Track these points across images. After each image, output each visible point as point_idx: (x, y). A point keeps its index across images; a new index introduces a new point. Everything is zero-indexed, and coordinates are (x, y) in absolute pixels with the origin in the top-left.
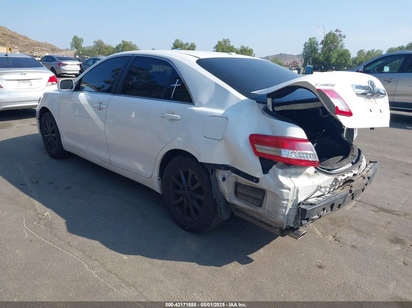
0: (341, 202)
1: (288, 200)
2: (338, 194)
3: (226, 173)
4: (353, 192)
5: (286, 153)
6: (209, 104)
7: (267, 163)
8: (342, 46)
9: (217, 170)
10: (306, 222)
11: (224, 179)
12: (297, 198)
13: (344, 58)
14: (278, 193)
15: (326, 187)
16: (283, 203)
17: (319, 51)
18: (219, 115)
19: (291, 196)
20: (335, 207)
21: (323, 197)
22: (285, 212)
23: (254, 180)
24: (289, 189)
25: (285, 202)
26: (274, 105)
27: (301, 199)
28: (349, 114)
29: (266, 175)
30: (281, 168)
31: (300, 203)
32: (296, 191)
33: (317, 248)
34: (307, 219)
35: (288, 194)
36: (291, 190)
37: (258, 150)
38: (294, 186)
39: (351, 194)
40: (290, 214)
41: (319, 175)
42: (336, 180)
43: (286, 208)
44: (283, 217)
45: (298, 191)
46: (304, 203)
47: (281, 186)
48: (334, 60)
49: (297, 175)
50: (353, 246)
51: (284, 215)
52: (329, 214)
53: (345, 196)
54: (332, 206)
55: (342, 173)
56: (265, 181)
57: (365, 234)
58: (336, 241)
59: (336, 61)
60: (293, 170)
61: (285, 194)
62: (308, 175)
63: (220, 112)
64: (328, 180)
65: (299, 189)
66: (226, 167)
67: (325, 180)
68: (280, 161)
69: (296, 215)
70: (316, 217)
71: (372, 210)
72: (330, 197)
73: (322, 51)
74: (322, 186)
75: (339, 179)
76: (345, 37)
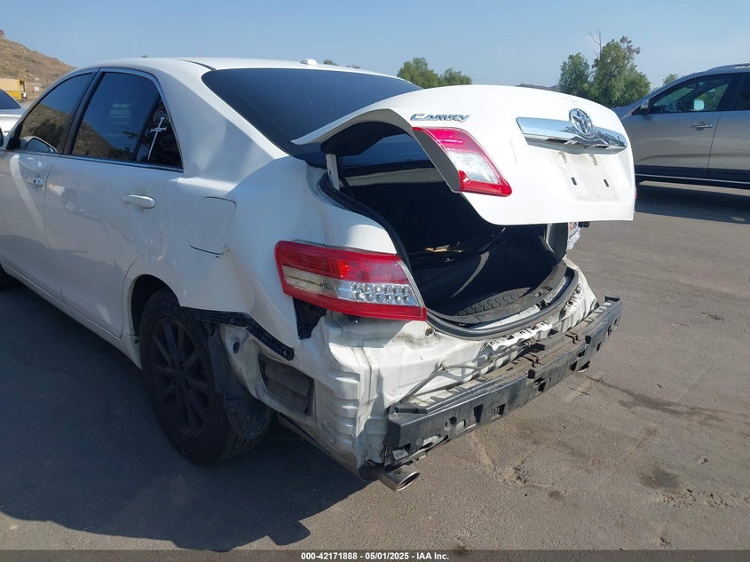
0: (504, 400)
1: (355, 402)
2: (494, 383)
3: (241, 332)
4: (537, 376)
5: (350, 291)
6: (210, 173)
7: (309, 314)
8: (633, 69)
9: (222, 325)
10: (406, 453)
11: (236, 347)
12: (381, 396)
13: (637, 91)
14: (331, 387)
15: (463, 367)
16: (346, 410)
17: (591, 79)
18: (223, 196)
19: (362, 392)
20: (486, 413)
21: (454, 390)
22: (354, 429)
23: (285, 353)
24: (357, 376)
25: (350, 407)
26: (344, 173)
27: (391, 397)
28: (504, 189)
29: (307, 342)
30: (337, 324)
31: (389, 408)
32: (374, 379)
33: (468, 499)
34: (407, 447)
35: (354, 387)
36: (362, 378)
37: (290, 281)
38: (367, 368)
39: (532, 380)
40: (369, 432)
41: (439, 338)
42: (487, 348)
43: (354, 421)
44: (351, 442)
45: (380, 380)
46: (398, 407)
47: (336, 368)
48: (618, 94)
49: (378, 340)
50: (554, 495)
51: (352, 438)
52: (471, 430)
53: (514, 385)
54: (478, 411)
55: (507, 332)
56: (305, 357)
57: (590, 463)
58: (518, 482)
59: (623, 96)
60: (367, 330)
61: (345, 388)
62: (409, 340)
63: (225, 187)
64: (465, 351)
65: (384, 375)
66: (239, 319)
67: (455, 350)
68: (334, 309)
69: (386, 436)
70: (434, 439)
71: (621, 403)
72: (471, 391)
73: (596, 79)
74: (447, 364)
75: (495, 347)
76: (638, 52)
